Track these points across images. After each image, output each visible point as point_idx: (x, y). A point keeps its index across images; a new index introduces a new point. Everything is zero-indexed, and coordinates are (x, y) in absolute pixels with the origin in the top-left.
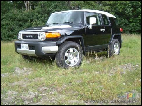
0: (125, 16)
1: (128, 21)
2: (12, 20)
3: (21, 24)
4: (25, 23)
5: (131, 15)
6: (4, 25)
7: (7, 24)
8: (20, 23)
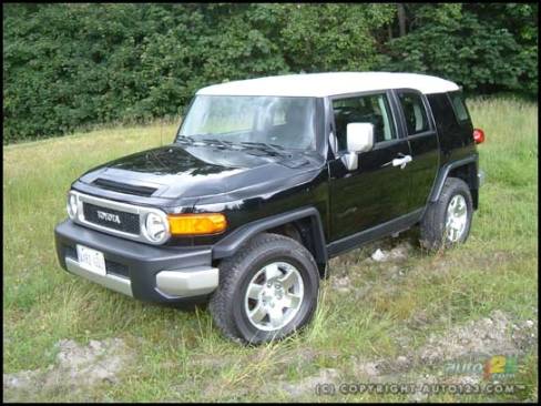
0: (503, 16)
1: (514, 37)
2: (66, 36)
3: (98, 53)
4: (115, 47)
5: (528, 14)
6: (34, 57)
7: (48, 53)
8: (97, 47)
